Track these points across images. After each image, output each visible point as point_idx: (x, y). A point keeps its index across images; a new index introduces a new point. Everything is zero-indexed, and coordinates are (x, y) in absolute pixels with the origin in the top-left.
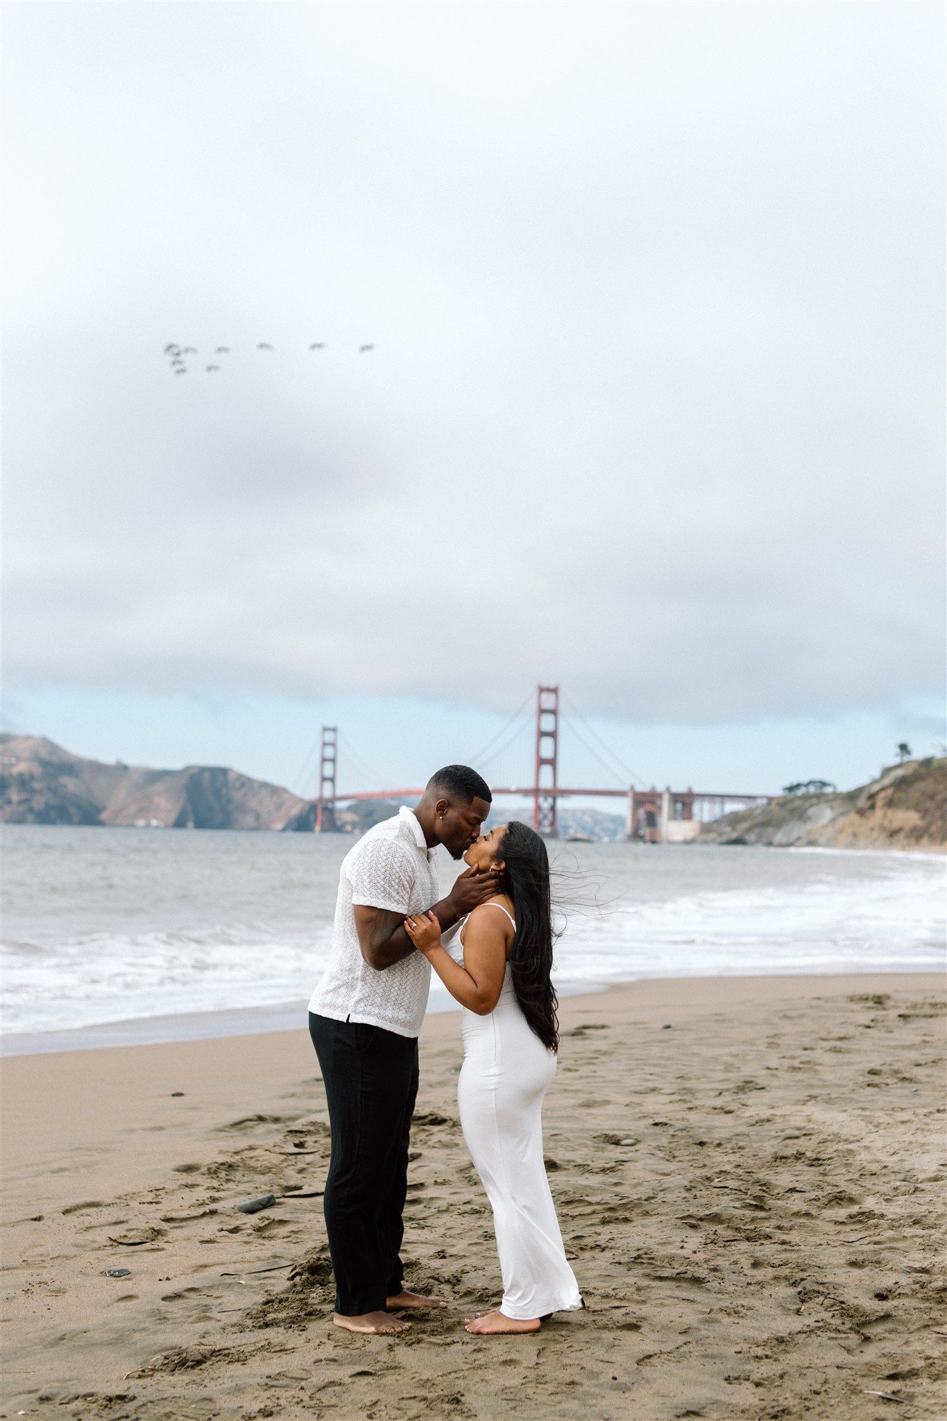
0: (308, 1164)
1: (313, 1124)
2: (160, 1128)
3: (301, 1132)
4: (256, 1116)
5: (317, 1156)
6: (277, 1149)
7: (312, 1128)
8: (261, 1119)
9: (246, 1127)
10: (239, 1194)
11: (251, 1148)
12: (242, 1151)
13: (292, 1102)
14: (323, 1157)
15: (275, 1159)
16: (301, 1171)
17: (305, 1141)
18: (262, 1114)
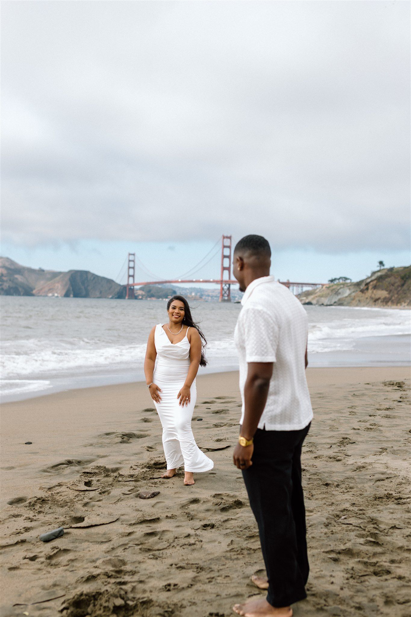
0: (91, 499)
1: (98, 467)
2: (12, 468)
3: (91, 473)
4: (66, 460)
5: (97, 492)
6: (74, 487)
7: (97, 471)
8: (69, 463)
9: (60, 468)
10: (44, 524)
11: (60, 485)
12: (54, 487)
13: (90, 450)
14: (100, 493)
15: (71, 494)
16: (86, 505)
17: (92, 480)
18: (70, 459)
